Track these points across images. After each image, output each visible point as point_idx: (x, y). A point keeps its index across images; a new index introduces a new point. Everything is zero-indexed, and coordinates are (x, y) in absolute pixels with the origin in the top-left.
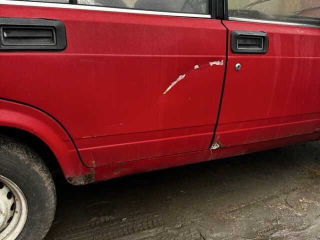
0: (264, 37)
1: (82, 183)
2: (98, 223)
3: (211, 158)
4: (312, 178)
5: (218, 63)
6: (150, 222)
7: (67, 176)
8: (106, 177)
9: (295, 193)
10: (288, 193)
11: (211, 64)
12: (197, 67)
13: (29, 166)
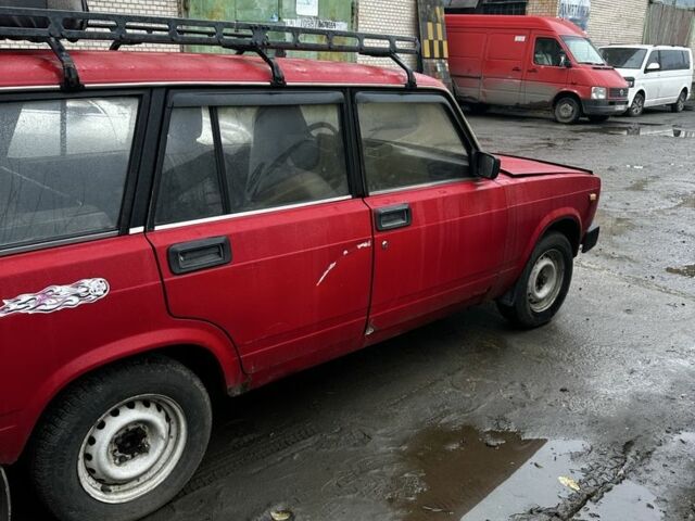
0: (407, 210)
1: (239, 393)
2: (242, 443)
3: (365, 345)
4: (479, 352)
5: (365, 245)
6: (303, 432)
7: (229, 387)
8: (261, 383)
9: (461, 372)
10: (453, 374)
11: (359, 247)
12: (346, 252)
13: (192, 381)
